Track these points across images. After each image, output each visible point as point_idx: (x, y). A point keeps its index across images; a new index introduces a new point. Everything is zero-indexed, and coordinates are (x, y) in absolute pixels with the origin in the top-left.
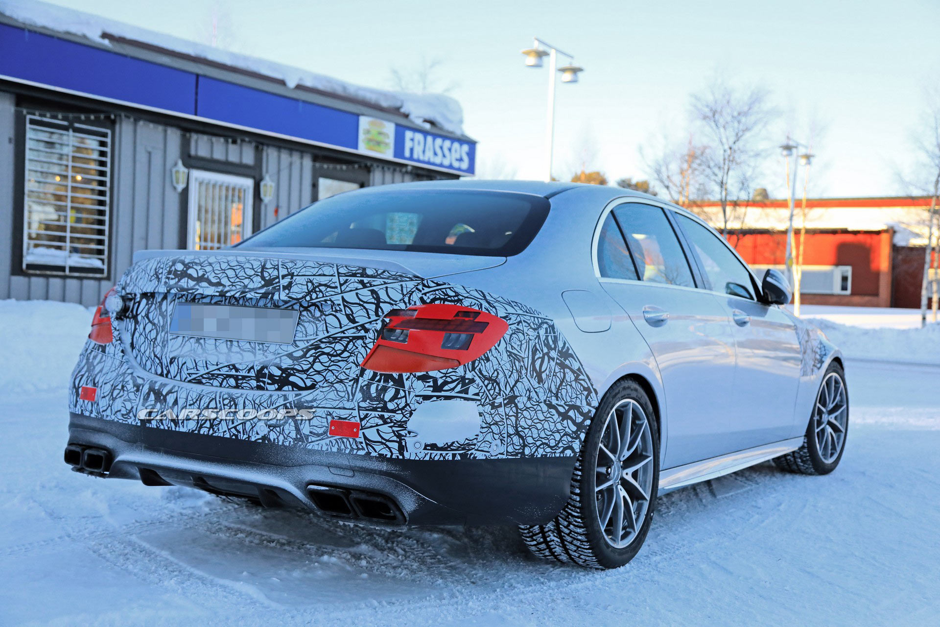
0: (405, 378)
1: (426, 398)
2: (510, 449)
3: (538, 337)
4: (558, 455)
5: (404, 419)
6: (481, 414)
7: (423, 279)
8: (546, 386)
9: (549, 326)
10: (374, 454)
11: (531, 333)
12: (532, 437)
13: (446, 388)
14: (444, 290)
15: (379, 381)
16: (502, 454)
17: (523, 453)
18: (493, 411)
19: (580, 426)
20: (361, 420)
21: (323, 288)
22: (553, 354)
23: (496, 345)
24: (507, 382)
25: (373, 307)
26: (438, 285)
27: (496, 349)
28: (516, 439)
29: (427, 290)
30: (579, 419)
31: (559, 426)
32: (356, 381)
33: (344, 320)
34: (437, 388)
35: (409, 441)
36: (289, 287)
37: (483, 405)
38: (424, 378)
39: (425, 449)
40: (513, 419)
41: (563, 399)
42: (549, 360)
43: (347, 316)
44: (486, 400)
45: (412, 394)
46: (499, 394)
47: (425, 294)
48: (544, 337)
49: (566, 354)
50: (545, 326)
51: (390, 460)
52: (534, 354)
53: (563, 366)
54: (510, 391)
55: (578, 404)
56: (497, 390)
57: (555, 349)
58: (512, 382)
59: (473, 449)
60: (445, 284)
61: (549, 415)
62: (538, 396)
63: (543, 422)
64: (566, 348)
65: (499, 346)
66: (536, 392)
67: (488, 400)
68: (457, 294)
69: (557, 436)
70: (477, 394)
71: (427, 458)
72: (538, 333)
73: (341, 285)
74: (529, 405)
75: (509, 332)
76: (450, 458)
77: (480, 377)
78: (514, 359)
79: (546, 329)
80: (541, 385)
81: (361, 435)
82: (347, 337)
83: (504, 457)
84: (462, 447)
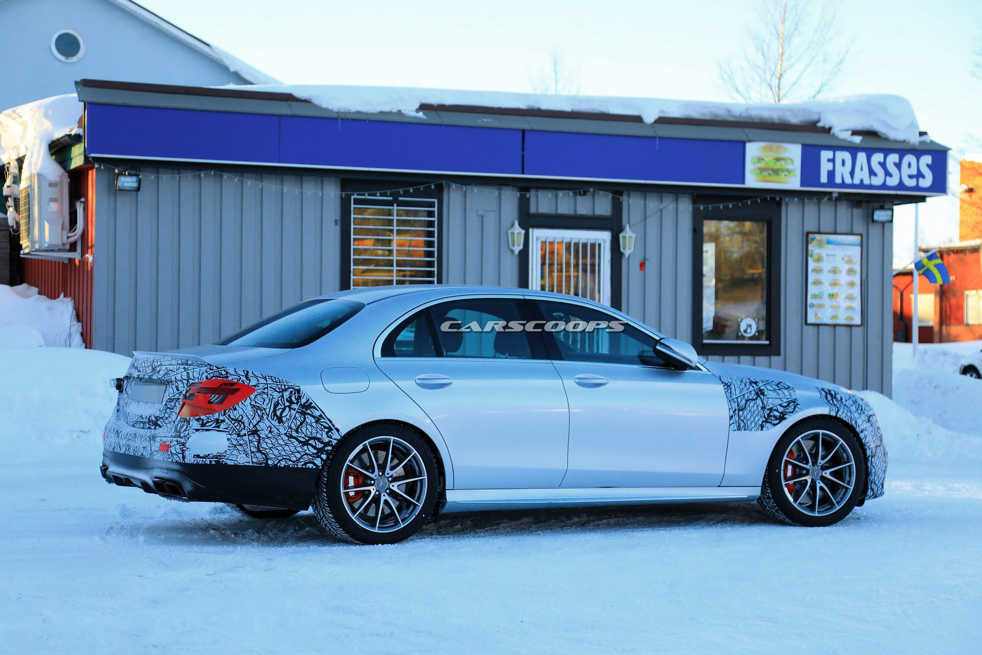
0: (191, 420)
1: (197, 430)
2: (254, 460)
3: (282, 396)
4: (301, 466)
5: (185, 441)
6: (228, 440)
7: (211, 365)
8: (286, 425)
9: (295, 390)
10: (174, 461)
11: (276, 395)
12: (273, 454)
13: (207, 425)
14: (220, 372)
15: (182, 422)
16: (248, 462)
17: (267, 463)
18: (238, 438)
19: (320, 451)
20: (171, 442)
21: (170, 372)
22: (294, 406)
23: (243, 401)
24: (251, 422)
25: (185, 382)
26: (218, 368)
27: (242, 403)
28: (258, 455)
29: (211, 371)
30: (320, 446)
31: (299, 449)
32: (174, 422)
33: (175, 390)
34: (203, 425)
35: (187, 453)
36: (159, 372)
37: (230, 435)
38: (198, 420)
39: (194, 457)
40: (256, 443)
41: (303, 433)
42: (290, 411)
43: (176, 386)
44: (233, 431)
45: (192, 428)
46: (244, 429)
47: (209, 374)
48: (288, 396)
49: (308, 406)
50: (291, 390)
51: (180, 464)
52: (276, 406)
53: (303, 414)
54: (253, 427)
55: (319, 436)
56: (242, 426)
57: (297, 403)
58: (255, 422)
59: (223, 458)
60: (223, 367)
61: (289, 442)
62: (279, 431)
63: (283, 446)
64: (309, 403)
65: (245, 402)
66: (277, 428)
67: (235, 432)
68: (227, 373)
69: (298, 456)
70: (227, 428)
71: (195, 462)
72: (283, 394)
73: (177, 370)
74: (270, 435)
75: (256, 393)
76: (209, 463)
77: (229, 419)
78: (257, 409)
79: (291, 392)
80: (281, 424)
81: (169, 451)
82: (175, 399)
83: (251, 464)
84: (216, 457)
